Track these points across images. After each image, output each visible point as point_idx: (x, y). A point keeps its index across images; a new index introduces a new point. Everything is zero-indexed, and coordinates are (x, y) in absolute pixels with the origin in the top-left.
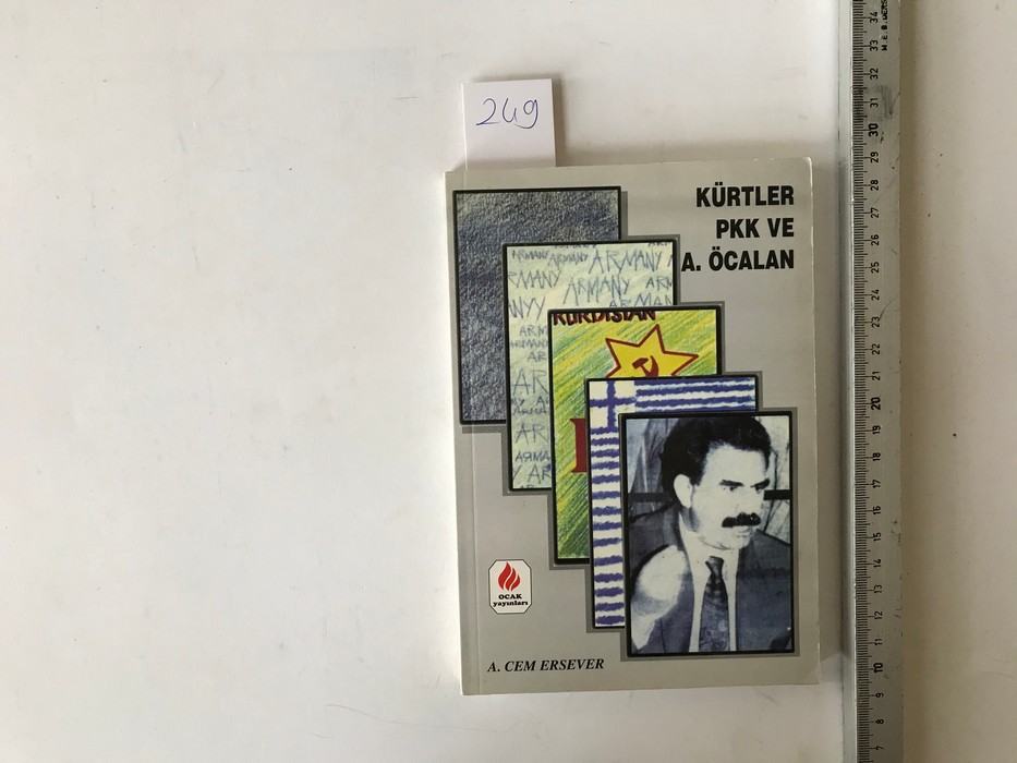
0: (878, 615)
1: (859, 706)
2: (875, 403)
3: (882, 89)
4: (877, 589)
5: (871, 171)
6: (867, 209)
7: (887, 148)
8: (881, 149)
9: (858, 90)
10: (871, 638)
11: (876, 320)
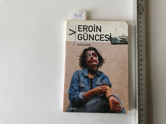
0: (142, 100)
2: (141, 60)
3: (142, 7)
4: (142, 94)
5: (140, 20)
6: (139, 27)
7: (143, 17)
8: (142, 17)
9: (138, 7)
10: (141, 104)
11: (141, 46)
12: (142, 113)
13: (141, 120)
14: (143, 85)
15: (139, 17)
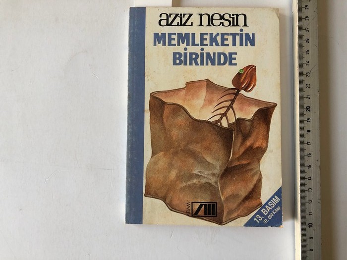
12: (310, 232)
13: (308, 248)
14: (312, 167)
15: (304, 5)
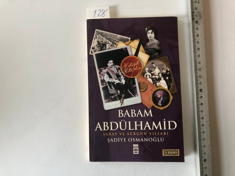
0: (204, 146)
1: (201, 171)
2: (201, 90)
3: (198, 12)
4: (204, 139)
5: (197, 32)
6: (196, 42)
7: (201, 26)
8: (199, 27)
9: (193, 13)
10: (203, 152)
11: (200, 70)
12: (205, 164)
13: (204, 174)
14: (205, 125)
15: (195, 28)
